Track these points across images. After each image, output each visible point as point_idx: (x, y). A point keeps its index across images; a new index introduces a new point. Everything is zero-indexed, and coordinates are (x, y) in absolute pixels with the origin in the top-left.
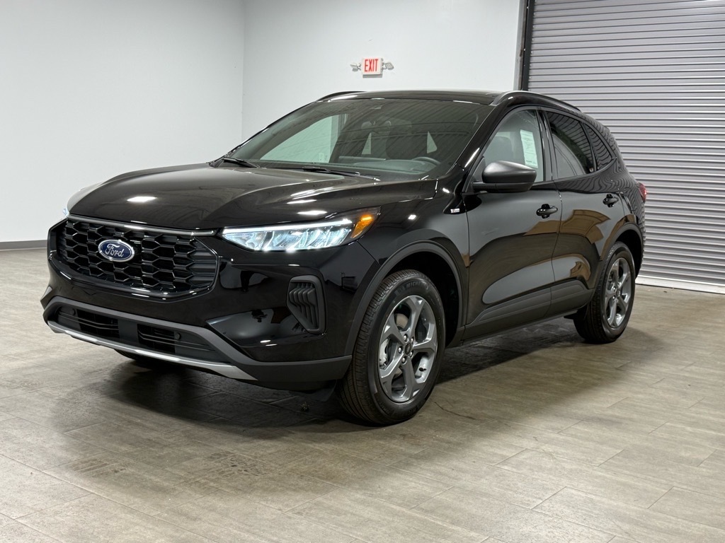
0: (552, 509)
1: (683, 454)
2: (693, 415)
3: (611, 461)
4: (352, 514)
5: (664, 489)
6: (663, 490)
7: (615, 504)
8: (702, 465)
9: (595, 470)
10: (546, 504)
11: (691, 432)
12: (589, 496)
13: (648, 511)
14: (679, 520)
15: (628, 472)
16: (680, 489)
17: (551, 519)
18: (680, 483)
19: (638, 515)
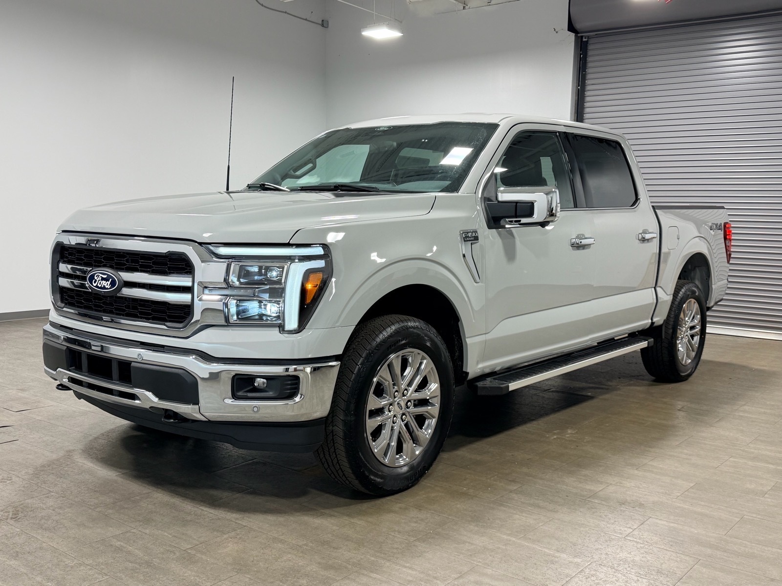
0: (642, 537)
1: (748, 486)
2: (752, 450)
3: (686, 493)
4: (469, 543)
5: (736, 517)
6: (736, 519)
7: (696, 532)
8: (766, 496)
9: (674, 502)
10: (636, 533)
11: (752, 467)
12: (672, 525)
13: (725, 537)
14: (753, 544)
15: (703, 503)
16: (750, 517)
17: (642, 545)
18: (749, 512)
19: (717, 541)
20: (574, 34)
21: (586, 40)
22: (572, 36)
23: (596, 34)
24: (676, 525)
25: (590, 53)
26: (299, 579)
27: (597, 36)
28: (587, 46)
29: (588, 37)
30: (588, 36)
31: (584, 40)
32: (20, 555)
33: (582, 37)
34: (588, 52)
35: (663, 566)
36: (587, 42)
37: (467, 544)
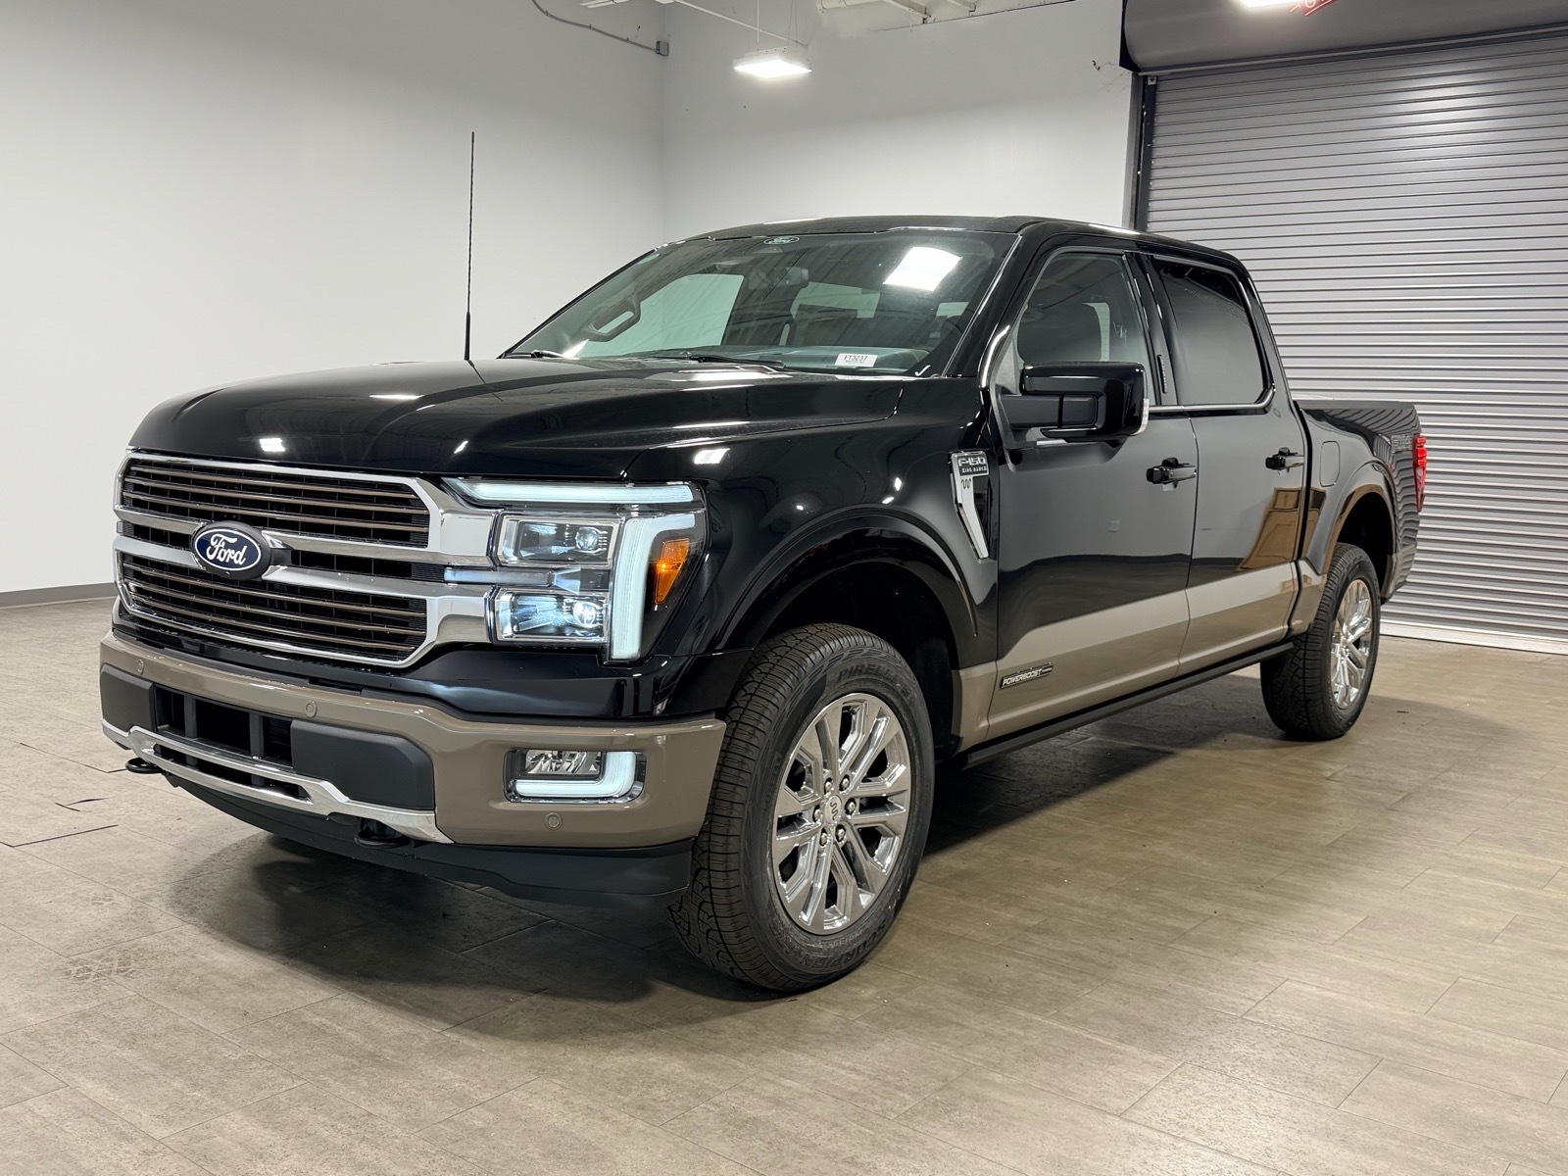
0: (1273, 1015)
1: (1463, 922)
3: (1350, 935)
4: (957, 1024)
5: (1444, 981)
6: (1444, 984)
7: (1372, 1007)
8: (1497, 941)
9: (1329, 951)
10: (1262, 1008)
11: (1469, 886)
12: (1327, 994)
13: (1425, 1018)
14: (1479, 1032)
15: (1381, 954)
16: (1469, 981)
17: (1275, 1032)
18: (1468, 971)
19: (1412, 1025)
20: (1131, 72)
21: (1154, 83)
22: (1127, 75)
23: (1173, 73)
24: (1335, 994)
25: (1160, 108)
26: (650, 1087)
27: (1174, 77)
28: (1155, 95)
29: (1158, 79)
30: (1157, 77)
31: (1150, 83)
32: (140, 1042)
33: (1145, 78)
34: (1158, 107)
35: (1315, 1070)
36: (1155, 86)
37: (954, 1027)
